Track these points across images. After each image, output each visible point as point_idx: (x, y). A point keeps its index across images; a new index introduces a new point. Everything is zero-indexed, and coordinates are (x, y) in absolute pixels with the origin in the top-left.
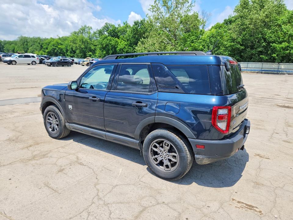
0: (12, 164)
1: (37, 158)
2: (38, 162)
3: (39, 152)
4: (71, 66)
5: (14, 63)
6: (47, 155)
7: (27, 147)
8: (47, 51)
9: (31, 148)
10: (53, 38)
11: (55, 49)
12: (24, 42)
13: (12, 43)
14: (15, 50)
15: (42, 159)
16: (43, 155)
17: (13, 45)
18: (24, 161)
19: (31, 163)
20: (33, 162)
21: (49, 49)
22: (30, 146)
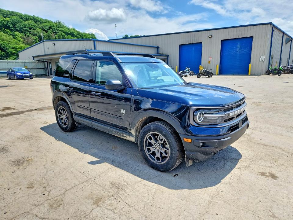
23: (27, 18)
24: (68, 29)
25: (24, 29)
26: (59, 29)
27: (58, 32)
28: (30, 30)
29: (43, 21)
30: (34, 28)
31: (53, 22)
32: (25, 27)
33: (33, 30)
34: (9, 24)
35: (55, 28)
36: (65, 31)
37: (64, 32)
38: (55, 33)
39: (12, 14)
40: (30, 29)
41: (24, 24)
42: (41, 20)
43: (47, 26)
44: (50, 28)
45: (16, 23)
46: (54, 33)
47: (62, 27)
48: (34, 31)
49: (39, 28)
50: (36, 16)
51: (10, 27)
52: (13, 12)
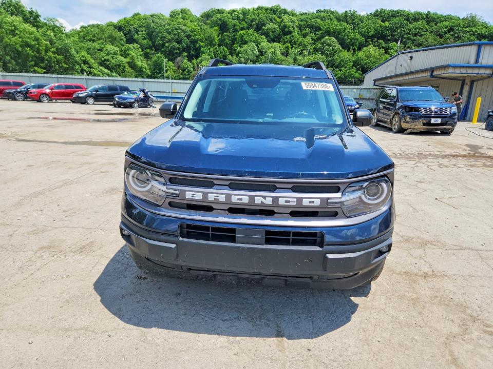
0: (458, 248)
1: (419, 241)
2: (418, 234)
3: (412, 252)
6: (402, 240)
7: (434, 275)
9: (425, 269)
15: (411, 235)
16: (407, 242)
18: (439, 244)
19: (430, 236)
20: (426, 237)
22: (425, 276)
23: (416, 17)
24: (487, 27)
25: (406, 36)
26: (467, 29)
27: (464, 35)
28: (415, 38)
29: (442, 19)
30: (423, 33)
31: (461, 18)
32: (408, 34)
33: (420, 36)
34: (386, 32)
35: (460, 29)
36: (479, 32)
37: (474, 35)
38: (457, 37)
39: (396, 14)
40: (415, 35)
41: (409, 29)
42: (438, 18)
43: (447, 27)
44: (451, 29)
45: (397, 28)
46: (455, 38)
47: (475, 26)
48: (420, 38)
49: (431, 32)
50: (432, 12)
51: (386, 36)
52: (397, 11)
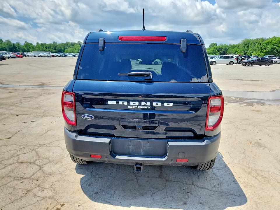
4: (270, 65)
5: (214, 63)
8: (265, 51)
10: (276, 36)
11: (274, 48)
12: (246, 45)
13: (235, 47)
14: (237, 52)
17: (236, 48)
21: (267, 49)
